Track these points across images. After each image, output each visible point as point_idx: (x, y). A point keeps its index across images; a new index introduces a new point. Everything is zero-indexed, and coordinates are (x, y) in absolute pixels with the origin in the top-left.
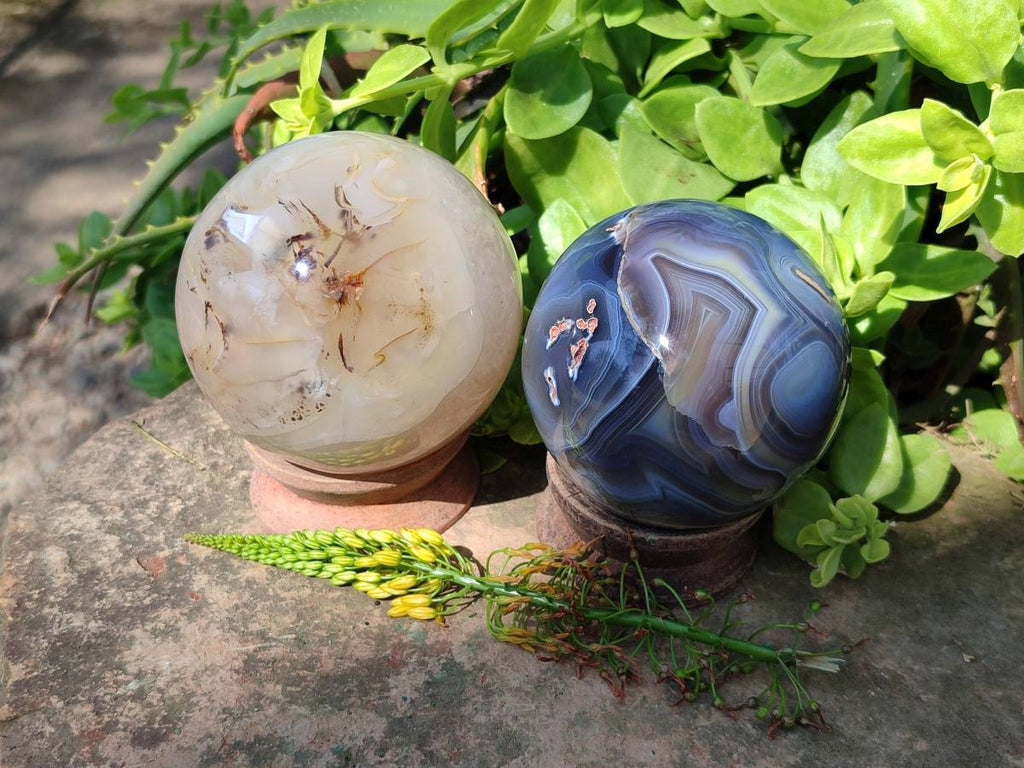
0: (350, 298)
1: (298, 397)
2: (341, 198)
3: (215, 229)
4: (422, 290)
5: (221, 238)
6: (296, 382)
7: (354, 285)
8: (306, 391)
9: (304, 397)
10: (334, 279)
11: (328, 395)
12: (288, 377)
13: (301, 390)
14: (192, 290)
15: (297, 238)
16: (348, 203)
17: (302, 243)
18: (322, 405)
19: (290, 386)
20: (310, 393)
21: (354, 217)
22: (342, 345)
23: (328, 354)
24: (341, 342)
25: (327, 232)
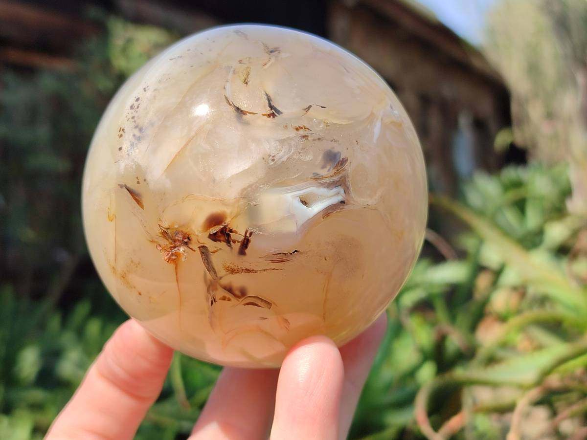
1: (140, 122)
6: (148, 132)
8: (137, 134)
9: (136, 127)
11: (120, 149)
13: (141, 130)
15: (246, 244)
17: (238, 244)
20: (134, 135)
21: (229, 300)
22: (136, 200)
23: (138, 183)
24: (138, 202)
25: (232, 271)
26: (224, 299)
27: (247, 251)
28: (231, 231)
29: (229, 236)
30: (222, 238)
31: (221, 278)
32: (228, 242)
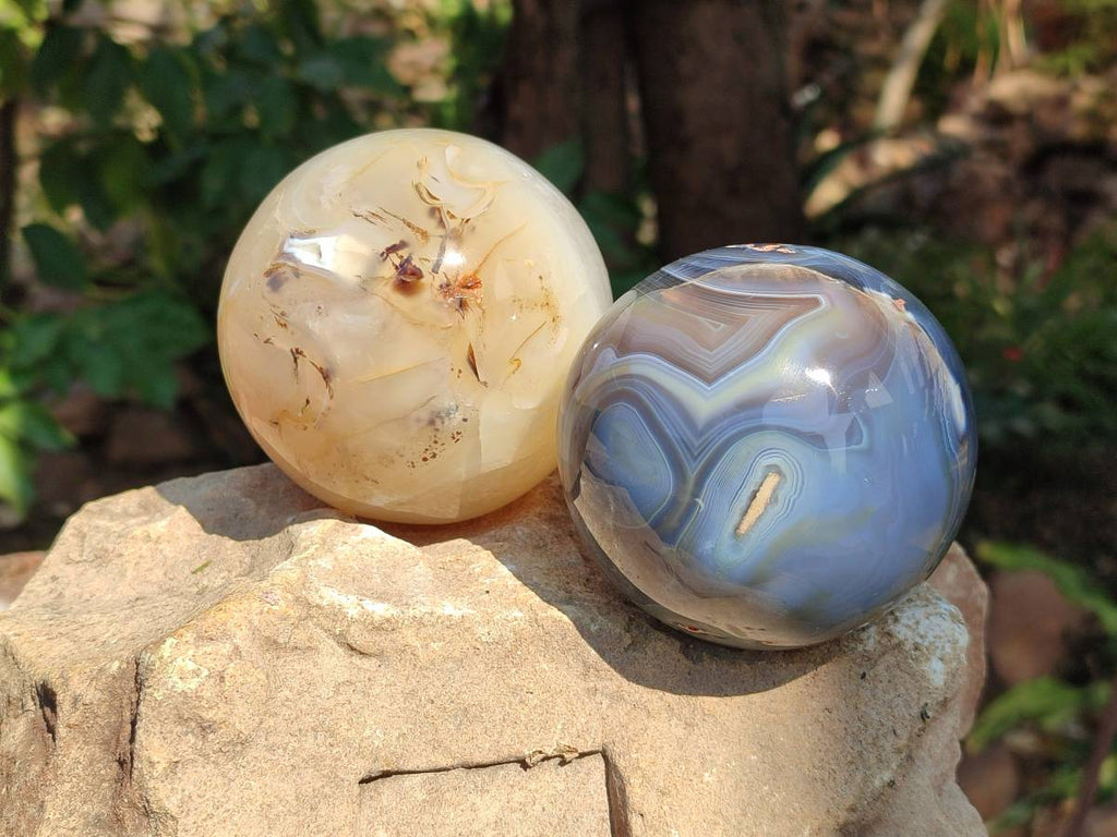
0: (471, 302)
1: (429, 431)
2: (425, 195)
3: (277, 267)
4: (541, 278)
5: (289, 274)
6: (425, 415)
7: (469, 288)
8: (438, 422)
9: (437, 430)
10: (448, 285)
11: (465, 420)
12: (415, 410)
13: (432, 422)
14: (266, 342)
15: (393, 249)
16: (435, 198)
17: (400, 253)
18: (458, 433)
19: (418, 420)
20: (443, 423)
21: (448, 212)
22: (473, 357)
23: (460, 371)
24: (471, 354)
25: (424, 234)
26: (452, 217)
27: (398, 242)
28: (397, 268)
29: (401, 265)
30: (410, 266)
31: (441, 236)
32: (408, 261)
